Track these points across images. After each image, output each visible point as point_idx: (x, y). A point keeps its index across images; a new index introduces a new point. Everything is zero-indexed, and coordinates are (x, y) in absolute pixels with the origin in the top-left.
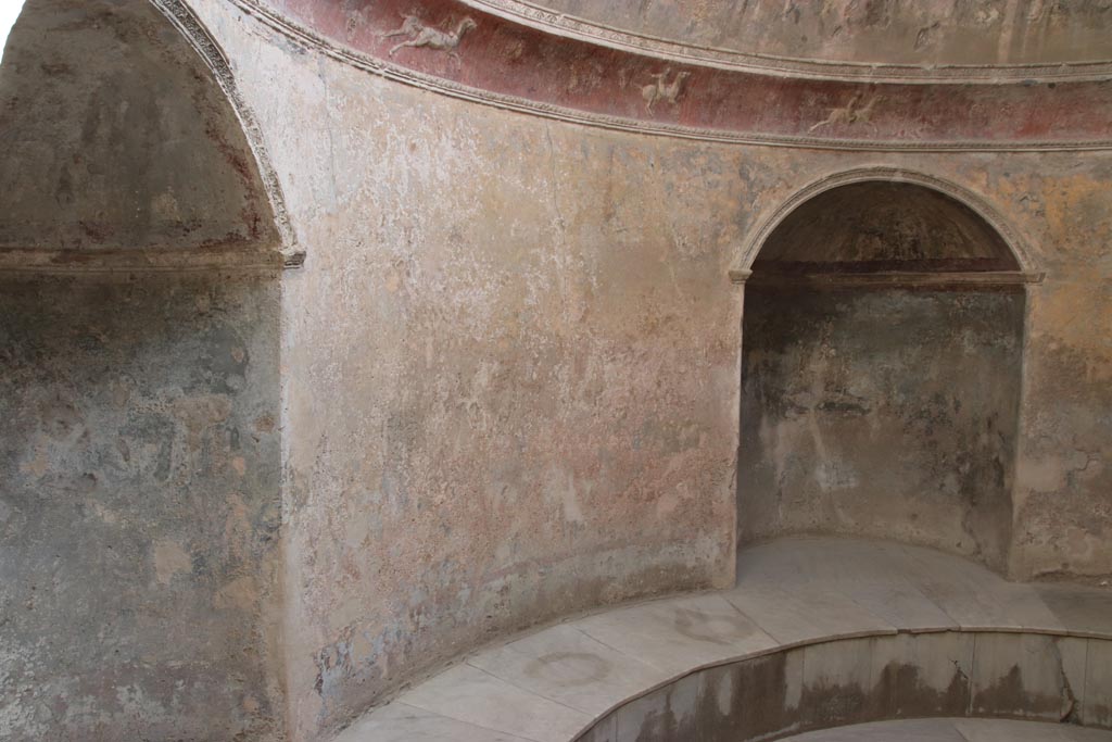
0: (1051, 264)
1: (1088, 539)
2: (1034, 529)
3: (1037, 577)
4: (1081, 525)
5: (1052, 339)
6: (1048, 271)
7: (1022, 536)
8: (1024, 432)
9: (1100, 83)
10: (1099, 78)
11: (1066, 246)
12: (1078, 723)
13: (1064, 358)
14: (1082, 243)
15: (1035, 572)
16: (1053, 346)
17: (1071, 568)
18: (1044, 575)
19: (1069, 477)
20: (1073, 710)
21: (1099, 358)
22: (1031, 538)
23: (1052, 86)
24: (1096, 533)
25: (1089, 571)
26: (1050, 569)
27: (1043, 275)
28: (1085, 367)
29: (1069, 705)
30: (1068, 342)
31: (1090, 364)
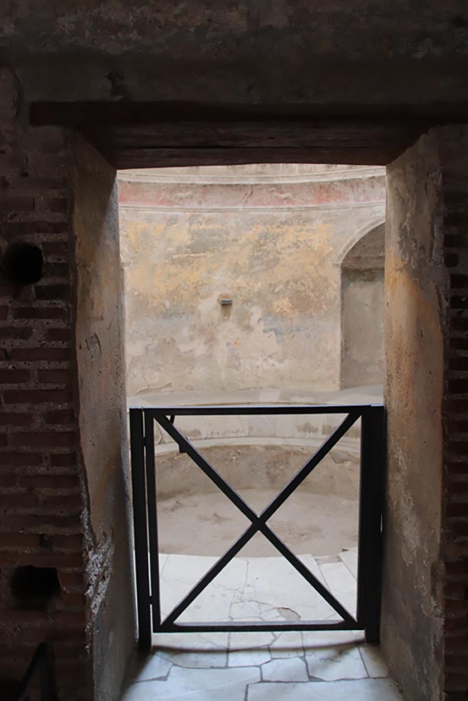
0: (132, 258)
1: (156, 373)
2: (135, 372)
3: (139, 393)
4: (152, 368)
5: (135, 290)
6: (132, 261)
7: (131, 376)
8: (127, 331)
9: (146, 183)
10: (146, 181)
11: (138, 250)
12: (164, 443)
13: (140, 298)
14: (144, 249)
15: (138, 391)
16: (136, 293)
17: (151, 387)
18: (141, 391)
19: (147, 348)
20: (162, 438)
21: (153, 297)
22: (135, 376)
23: (129, 182)
24: (158, 370)
25: (157, 387)
26: (143, 388)
27: (130, 263)
28: (148, 302)
29: (160, 437)
30: (141, 291)
31: (150, 300)
